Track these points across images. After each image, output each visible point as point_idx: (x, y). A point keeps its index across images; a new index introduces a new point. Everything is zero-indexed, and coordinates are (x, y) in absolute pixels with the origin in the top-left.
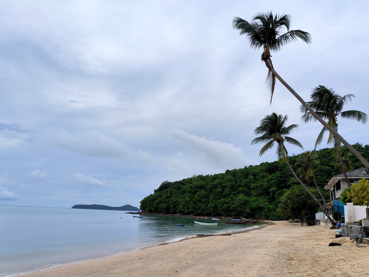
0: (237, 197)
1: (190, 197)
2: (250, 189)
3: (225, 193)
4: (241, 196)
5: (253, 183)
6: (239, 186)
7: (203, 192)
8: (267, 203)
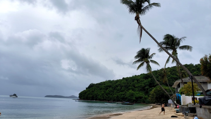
0: (128, 91)
1: (104, 91)
2: (135, 87)
3: (122, 89)
4: (131, 91)
5: (137, 84)
6: (130, 86)
7: (111, 89)
8: (144, 95)
